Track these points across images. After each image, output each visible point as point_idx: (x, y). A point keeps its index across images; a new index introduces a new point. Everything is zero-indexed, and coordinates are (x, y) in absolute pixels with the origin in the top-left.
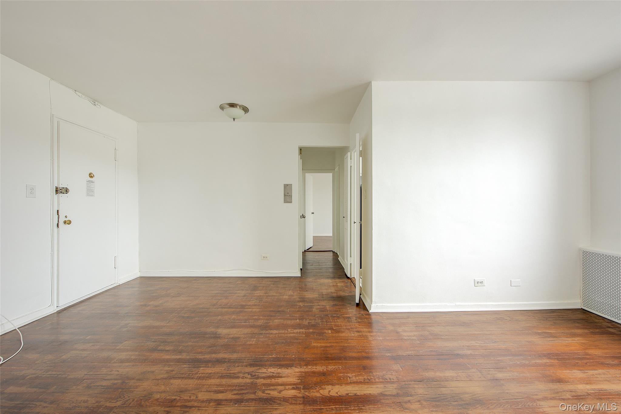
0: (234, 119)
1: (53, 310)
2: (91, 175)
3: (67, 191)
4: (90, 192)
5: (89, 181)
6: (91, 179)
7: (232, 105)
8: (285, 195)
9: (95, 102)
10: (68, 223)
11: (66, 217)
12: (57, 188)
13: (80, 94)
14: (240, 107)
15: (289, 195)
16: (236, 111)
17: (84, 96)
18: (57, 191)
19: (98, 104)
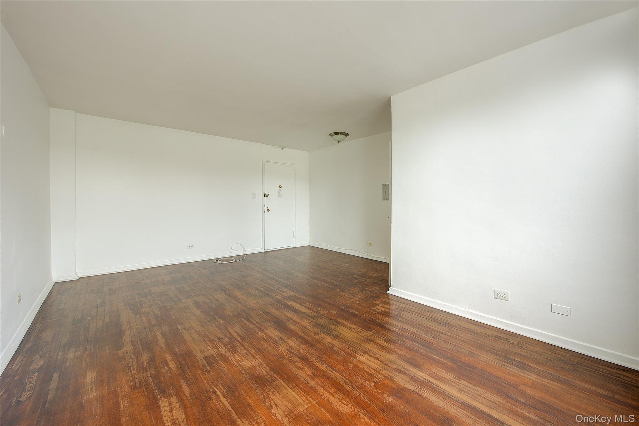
0: (339, 142)
1: (262, 250)
2: (280, 187)
3: (268, 195)
4: (280, 195)
5: (279, 190)
6: (280, 189)
7: (336, 134)
8: (383, 194)
9: (282, 148)
10: (268, 211)
11: (268, 208)
12: (264, 194)
13: (275, 146)
14: (341, 134)
15: (386, 193)
16: (340, 137)
17: (277, 147)
18: (264, 195)
19: (285, 148)
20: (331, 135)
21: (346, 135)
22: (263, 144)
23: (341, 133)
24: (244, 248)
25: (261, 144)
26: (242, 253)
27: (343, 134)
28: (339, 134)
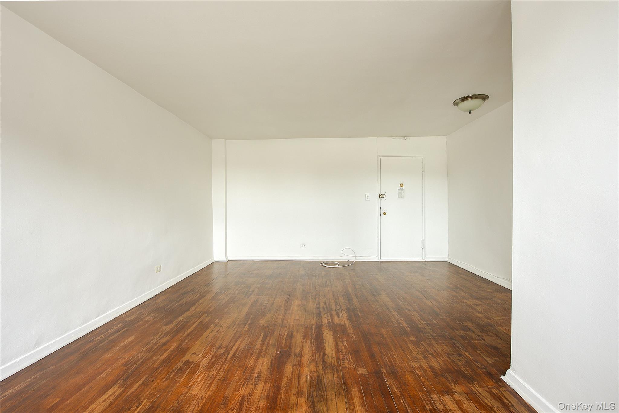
0: (470, 112)
2: (402, 185)
3: (384, 196)
4: (401, 196)
5: (400, 189)
6: (402, 187)
7: (464, 99)
9: (404, 137)
10: (385, 214)
11: (384, 211)
13: (395, 137)
16: (469, 103)
17: (397, 137)
18: (380, 196)
19: (407, 137)
20: (456, 104)
21: (484, 98)
22: (378, 138)
23: (471, 97)
24: (355, 255)
25: (376, 138)
26: (353, 259)
27: (476, 98)
28: (468, 100)
